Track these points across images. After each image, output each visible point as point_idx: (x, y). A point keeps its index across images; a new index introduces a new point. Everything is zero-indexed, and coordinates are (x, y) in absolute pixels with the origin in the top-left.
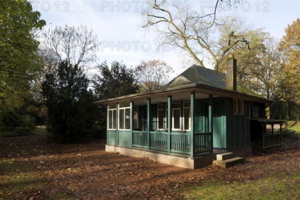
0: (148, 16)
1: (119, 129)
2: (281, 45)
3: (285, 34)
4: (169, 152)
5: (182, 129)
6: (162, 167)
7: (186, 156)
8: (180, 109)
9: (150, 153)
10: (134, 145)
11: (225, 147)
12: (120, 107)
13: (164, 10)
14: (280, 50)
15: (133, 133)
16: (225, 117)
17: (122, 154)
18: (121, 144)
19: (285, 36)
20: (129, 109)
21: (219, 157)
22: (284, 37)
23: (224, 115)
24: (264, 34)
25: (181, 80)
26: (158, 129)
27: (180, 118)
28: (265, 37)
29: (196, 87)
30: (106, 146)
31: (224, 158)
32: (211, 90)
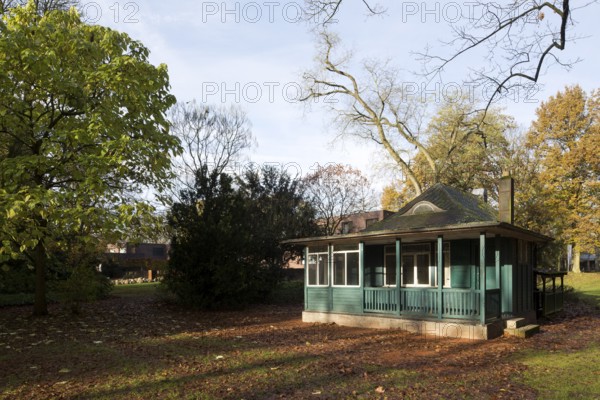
0: (316, 82)
1: (333, 286)
2: (530, 138)
3: (536, 118)
4: (440, 317)
5: (433, 284)
6: (431, 341)
7: (474, 322)
8: (429, 253)
9: (402, 321)
10: (366, 310)
11: (511, 310)
12: (335, 250)
13: (342, 73)
14: (528, 146)
15: (364, 292)
16: (510, 267)
17: (340, 324)
18: (338, 308)
19: (536, 121)
20: (357, 254)
21: (511, 324)
22: (534, 123)
23: (508, 264)
24: (505, 118)
25: (426, 207)
26: (386, 285)
27: (430, 268)
28: (507, 123)
29: (498, 226)
30: (304, 313)
31: (519, 325)
32: (508, 229)
